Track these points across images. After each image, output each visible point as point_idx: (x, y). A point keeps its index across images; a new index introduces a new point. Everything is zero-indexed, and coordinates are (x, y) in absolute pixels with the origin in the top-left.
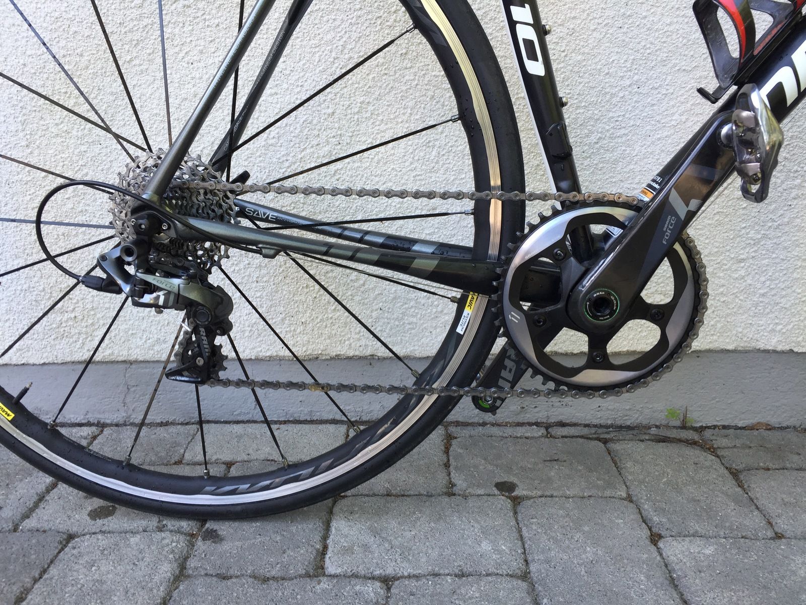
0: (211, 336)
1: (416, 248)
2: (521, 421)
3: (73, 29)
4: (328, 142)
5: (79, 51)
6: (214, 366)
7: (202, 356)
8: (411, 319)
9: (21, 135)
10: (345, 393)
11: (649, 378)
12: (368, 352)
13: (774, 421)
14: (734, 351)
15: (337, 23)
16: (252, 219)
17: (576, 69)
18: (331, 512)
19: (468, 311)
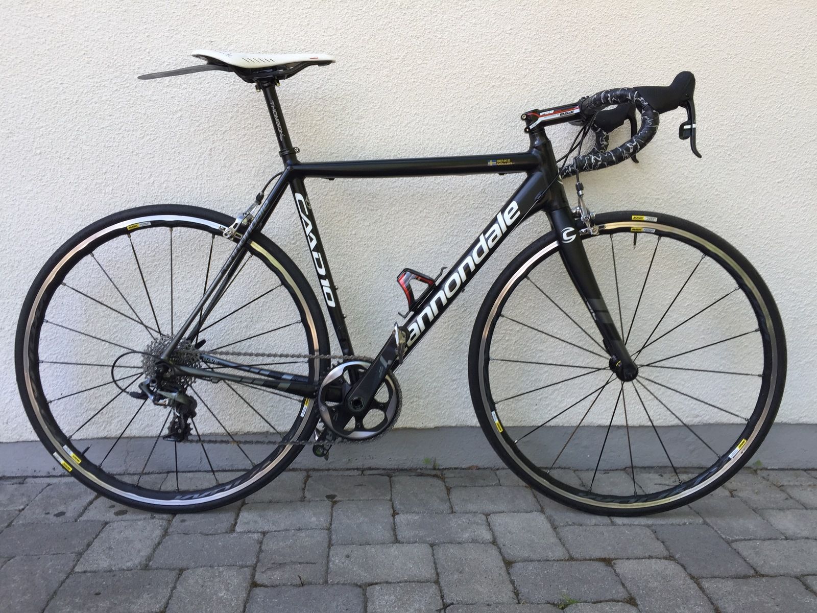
0: (186, 419)
1: (284, 377)
2: (349, 467)
3: (118, 266)
4: (246, 321)
5: (120, 276)
6: (186, 433)
7: (181, 428)
8: (288, 412)
9: (84, 316)
10: (247, 445)
11: (381, 435)
12: (265, 430)
13: (480, 465)
14: (456, 427)
15: (252, 265)
16: (206, 362)
17: (368, 288)
18: (240, 510)
19: (305, 406)
